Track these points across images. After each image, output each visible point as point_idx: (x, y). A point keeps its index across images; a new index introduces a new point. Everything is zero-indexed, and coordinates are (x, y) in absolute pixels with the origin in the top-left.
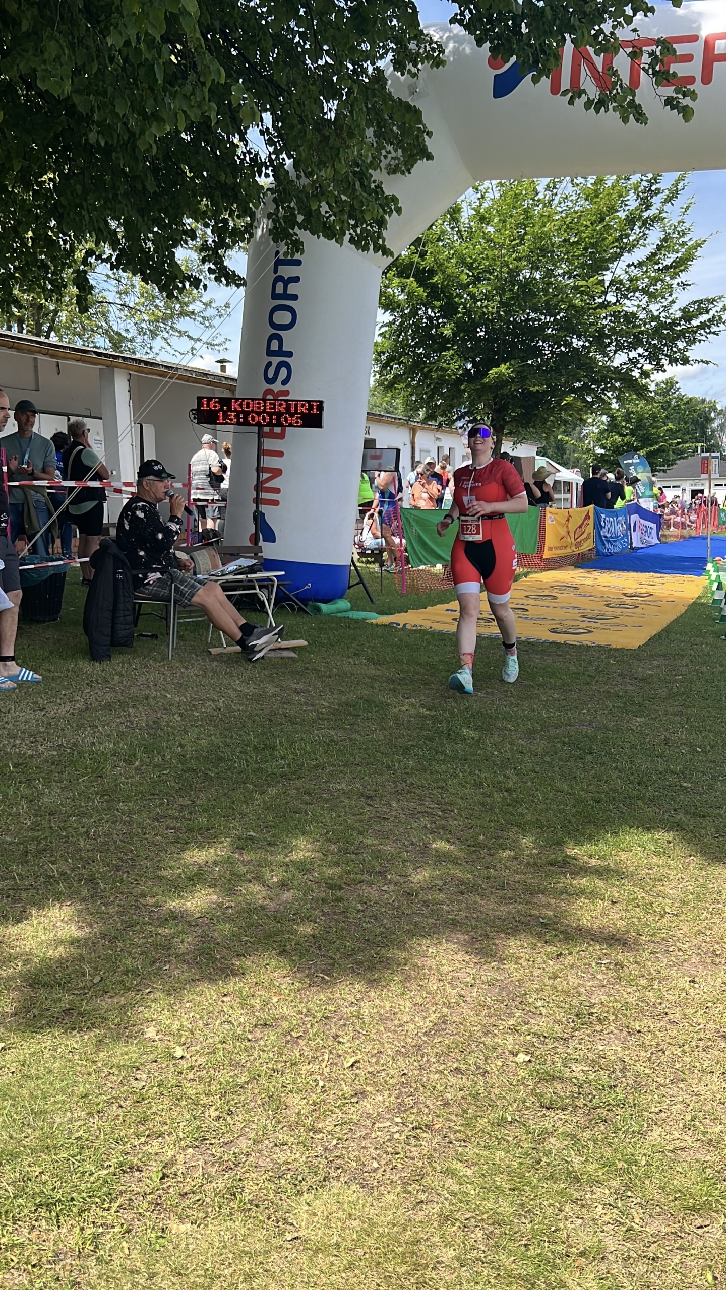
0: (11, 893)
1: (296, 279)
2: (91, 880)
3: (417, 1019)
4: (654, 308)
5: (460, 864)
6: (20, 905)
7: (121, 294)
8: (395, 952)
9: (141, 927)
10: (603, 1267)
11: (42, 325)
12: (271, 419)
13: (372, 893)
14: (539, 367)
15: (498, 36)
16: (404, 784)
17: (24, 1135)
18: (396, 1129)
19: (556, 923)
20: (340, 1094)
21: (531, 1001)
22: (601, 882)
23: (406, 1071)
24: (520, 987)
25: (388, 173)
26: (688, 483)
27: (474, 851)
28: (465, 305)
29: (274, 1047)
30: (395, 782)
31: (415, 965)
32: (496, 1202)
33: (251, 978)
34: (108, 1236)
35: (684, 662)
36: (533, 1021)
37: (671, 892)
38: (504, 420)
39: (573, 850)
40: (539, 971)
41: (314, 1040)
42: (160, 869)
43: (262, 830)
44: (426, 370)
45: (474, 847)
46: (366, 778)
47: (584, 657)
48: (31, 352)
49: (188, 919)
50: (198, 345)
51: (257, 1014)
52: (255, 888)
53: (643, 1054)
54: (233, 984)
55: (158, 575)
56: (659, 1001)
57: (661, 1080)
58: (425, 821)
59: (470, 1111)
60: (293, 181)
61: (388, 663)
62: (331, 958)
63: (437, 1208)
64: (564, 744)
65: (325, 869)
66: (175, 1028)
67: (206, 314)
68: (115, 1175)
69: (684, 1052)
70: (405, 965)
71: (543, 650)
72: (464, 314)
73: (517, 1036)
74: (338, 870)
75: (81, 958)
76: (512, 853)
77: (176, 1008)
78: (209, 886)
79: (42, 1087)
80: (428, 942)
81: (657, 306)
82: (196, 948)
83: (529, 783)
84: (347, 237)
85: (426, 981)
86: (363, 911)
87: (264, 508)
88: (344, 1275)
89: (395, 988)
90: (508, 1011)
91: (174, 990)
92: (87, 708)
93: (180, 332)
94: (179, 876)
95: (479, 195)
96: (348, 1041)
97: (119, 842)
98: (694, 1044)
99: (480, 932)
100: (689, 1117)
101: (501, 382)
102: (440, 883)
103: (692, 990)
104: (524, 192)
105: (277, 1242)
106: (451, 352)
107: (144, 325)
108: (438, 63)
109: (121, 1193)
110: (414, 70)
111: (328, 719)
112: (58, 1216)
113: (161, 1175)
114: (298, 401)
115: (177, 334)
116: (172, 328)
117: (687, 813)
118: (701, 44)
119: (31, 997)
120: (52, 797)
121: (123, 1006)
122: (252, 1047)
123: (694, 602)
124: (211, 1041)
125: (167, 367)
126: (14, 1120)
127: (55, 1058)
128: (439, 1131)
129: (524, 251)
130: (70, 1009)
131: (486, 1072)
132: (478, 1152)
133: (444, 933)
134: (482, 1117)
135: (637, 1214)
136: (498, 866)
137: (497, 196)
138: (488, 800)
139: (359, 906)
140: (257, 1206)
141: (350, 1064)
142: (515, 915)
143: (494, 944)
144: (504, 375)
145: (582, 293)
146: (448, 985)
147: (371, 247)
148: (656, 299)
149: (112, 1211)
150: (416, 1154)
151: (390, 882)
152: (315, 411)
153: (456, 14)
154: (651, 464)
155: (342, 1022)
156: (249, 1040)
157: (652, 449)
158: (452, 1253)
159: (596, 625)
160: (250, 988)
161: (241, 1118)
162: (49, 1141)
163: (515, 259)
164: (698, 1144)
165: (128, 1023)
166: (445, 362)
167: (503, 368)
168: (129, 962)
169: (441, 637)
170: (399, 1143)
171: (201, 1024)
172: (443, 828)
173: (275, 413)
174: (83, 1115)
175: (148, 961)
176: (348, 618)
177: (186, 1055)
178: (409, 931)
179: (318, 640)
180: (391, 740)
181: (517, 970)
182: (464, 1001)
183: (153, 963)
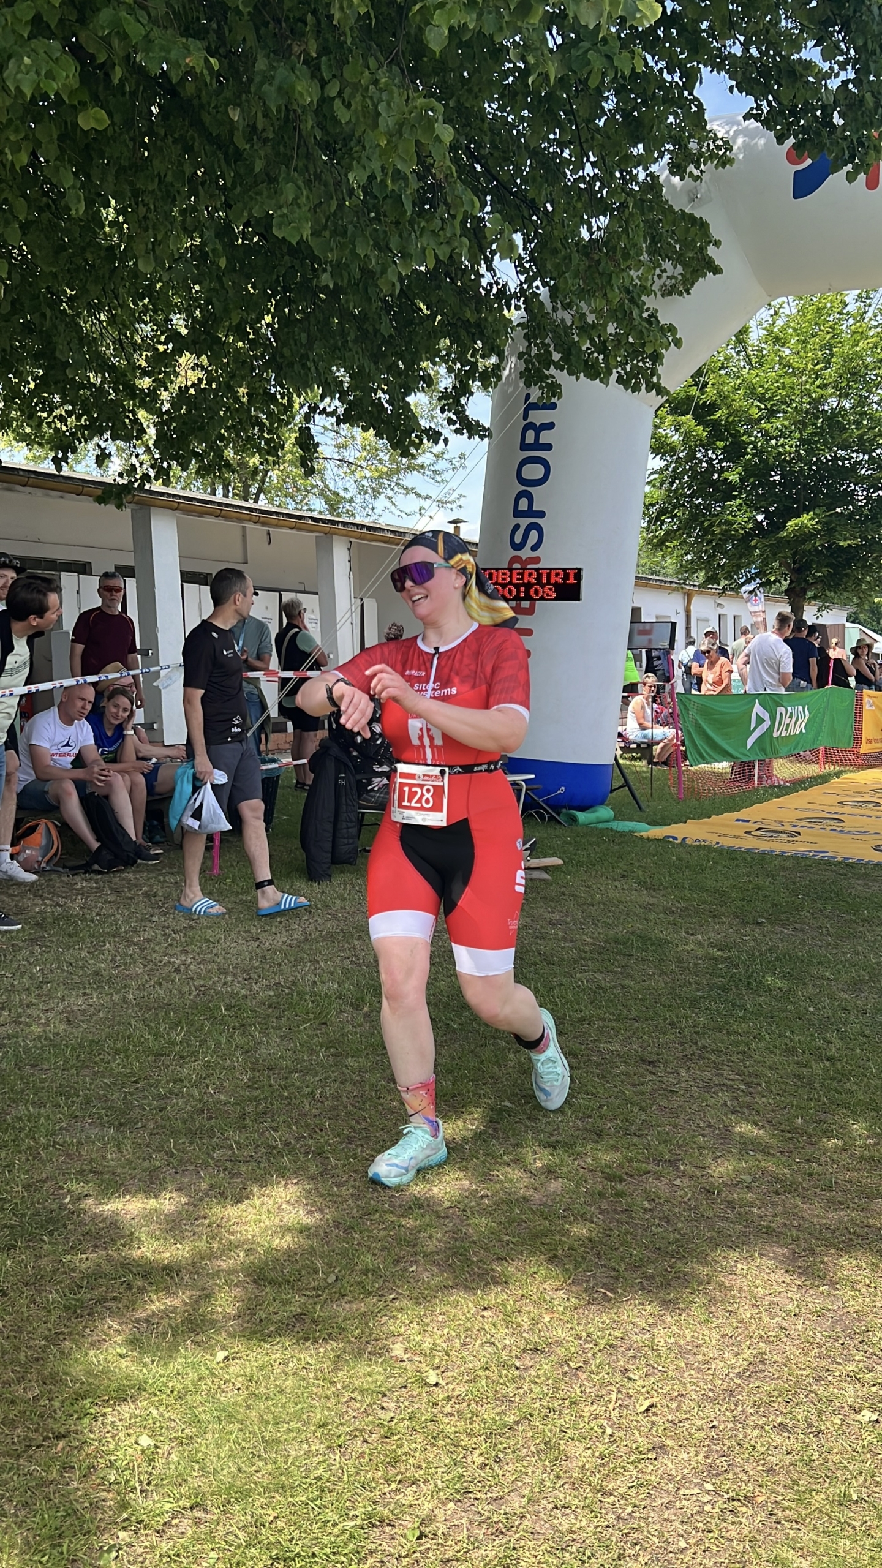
0: (229, 1165)
1: (551, 426)
2: (320, 1153)
3: (727, 1355)
5: (774, 1155)
6: (239, 1180)
7: (339, 448)
8: (695, 1266)
9: (381, 1216)
11: (250, 486)
12: (518, 592)
13: (662, 1188)
14: (851, 516)
15: (804, 130)
16: (694, 1047)
17: (254, 1468)
18: (707, 1498)
20: (634, 1446)
21: (875, 1340)
23: (716, 1423)
24: (859, 1321)
25: (663, 295)
27: (790, 1139)
28: (755, 443)
29: (548, 1379)
30: (682, 1044)
31: (721, 1285)
33: (516, 1290)
36: (878, 1368)
38: (806, 581)
41: (598, 1373)
43: (520, 1100)
44: (706, 524)
45: (790, 1133)
46: (645, 1037)
48: (239, 520)
49: (436, 1208)
50: (426, 504)
51: (525, 1335)
52: (515, 1174)
54: (494, 1295)
55: (385, 780)
58: (724, 1097)
59: (801, 1482)
60: (548, 313)
61: (665, 888)
62: (614, 1269)
65: (600, 1153)
66: (427, 1345)
67: (437, 467)
68: (363, 1528)
70: (708, 1283)
71: (865, 874)
72: (754, 455)
73: (858, 1386)
74: (618, 1156)
75: (312, 1251)
76: (840, 1143)
77: (427, 1321)
78: (459, 1168)
79: (273, 1409)
80: (737, 1254)
82: (448, 1245)
83: (858, 1051)
84: (614, 376)
85: (736, 1306)
86: (651, 1210)
89: (697, 1312)
90: (845, 1352)
91: (423, 1299)
92: (306, 940)
93: (407, 489)
95: (772, 312)
96: (641, 1378)
97: (350, 1108)
99: (803, 1245)
101: (803, 536)
102: (748, 1179)
104: (829, 305)
106: (738, 501)
107: (365, 483)
108: (724, 162)
109: (371, 1552)
110: (696, 172)
111: (592, 960)
113: (417, 1534)
114: (551, 569)
115: (403, 491)
116: (397, 484)
119: (256, 1297)
120: (271, 1048)
121: (364, 1315)
122: (522, 1378)
124: (471, 1365)
125: (393, 532)
126: (243, 1449)
127: (286, 1374)
128: (762, 1505)
129: (830, 376)
130: (301, 1314)
131: (820, 1431)
132: (814, 1538)
133: (756, 1244)
134: (818, 1492)
136: (823, 1159)
137: (794, 311)
138: (805, 1071)
139: (646, 1204)
141: (644, 1408)
142: (849, 1225)
143: (822, 1262)
144: (806, 527)
146: (765, 1313)
147: (643, 387)
150: (734, 1534)
151: (684, 1174)
152: (572, 581)
153: (752, 109)
155: (631, 1353)
156: (518, 1369)
160: (515, 1301)
161: (511, 1467)
162: (283, 1478)
163: (818, 387)
165: (370, 1335)
166: (730, 514)
167: (805, 518)
168: (368, 1259)
169: (731, 855)
170: (712, 1517)
171: (457, 1343)
172: (748, 1107)
173: (523, 585)
174: (322, 1448)
175: (390, 1260)
176: (612, 830)
177: (441, 1381)
178: (711, 1239)
179: (576, 858)
180: (674, 989)
181: (854, 1298)
182: (787, 1336)
183: (397, 1262)
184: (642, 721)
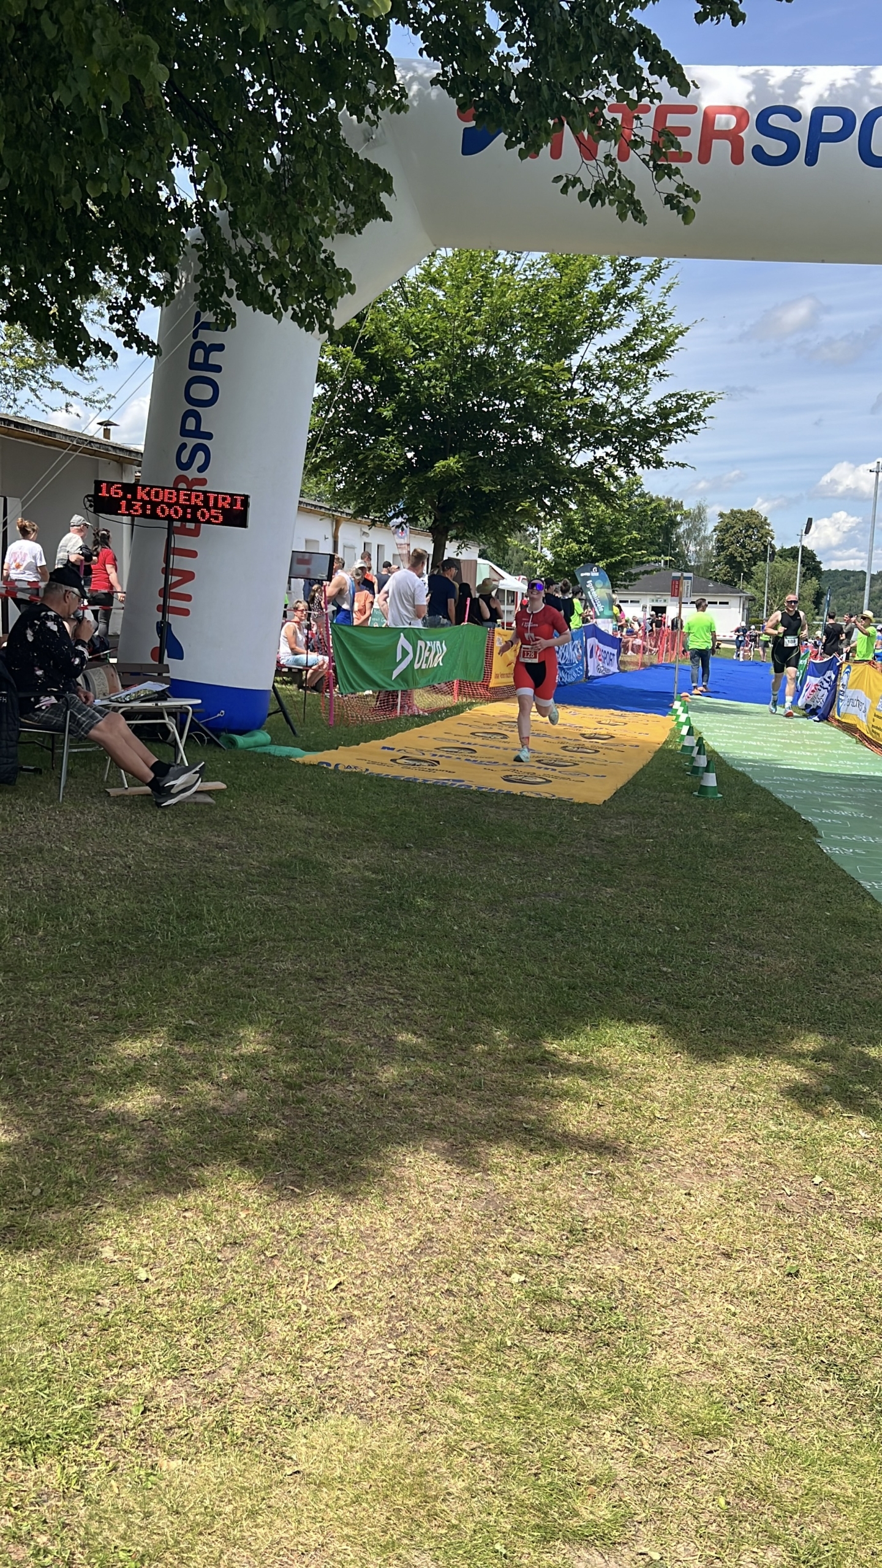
1: (220, 348)
2: (11, 1075)
3: (400, 1236)
4: (626, 400)
5: (431, 1060)
8: (369, 1161)
9: (79, 1132)
10: (615, 1495)
12: (185, 513)
13: (336, 1093)
14: (492, 461)
15: (484, 102)
16: (357, 965)
18: (389, 1356)
19: (541, 1129)
20: (327, 1318)
21: (521, 1215)
22: (584, 1082)
23: (394, 1294)
24: (508, 1200)
25: (337, 235)
26: (649, 598)
27: (445, 1045)
28: (408, 381)
29: (248, 1268)
30: (346, 962)
31: (393, 1176)
32: (502, 1430)
33: (213, 1191)
34: (93, 1475)
35: (655, 822)
36: (524, 1238)
37: (659, 1094)
38: (449, 521)
39: (551, 1046)
40: (527, 1183)
41: (291, 1260)
42: (91, 1063)
43: (202, 1018)
44: (359, 456)
45: (444, 1041)
46: (313, 956)
47: (543, 813)
49: (131, 1122)
50: (73, 400)
51: (224, 1231)
52: (203, 1086)
53: (642, 1273)
54: (194, 1198)
55: (53, 700)
56: (654, 1216)
57: (662, 1301)
58: (386, 1009)
59: (466, 1336)
60: (226, 239)
61: (322, 813)
62: (300, 1168)
63: (441, 1438)
64: (530, 918)
65: (280, 1065)
66: (135, 1244)
68: (91, 1409)
69: (684, 1271)
70: (382, 1175)
71: (497, 803)
72: (407, 393)
73: (509, 1254)
74: (295, 1066)
75: (15, 1167)
76: (486, 1048)
77: (133, 1225)
78: (150, 1084)
80: (405, 1149)
81: (629, 398)
82: (146, 1156)
83: (497, 965)
84: (289, 313)
85: (406, 1194)
86: (329, 1114)
87: (171, 618)
88: (351, 1509)
89: (374, 1202)
90: (497, 1227)
91: (129, 1205)
93: (52, 383)
94: (113, 1071)
96: (329, 1260)
97: (36, 1030)
98: (693, 1262)
99: (460, 1139)
100: (692, 1340)
101: (449, 477)
102: (411, 1082)
103: (688, 1204)
105: (278, 1476)
106: (391, 437)
107: (7, 372)
108: (400, 108)
109: (101, 1429)
110: (373, 117)
111: (259, 882)
112: (34, 1454)
113: (142, 1409)
114: (218, 493)
115: (49, 385)
116: (43, 377)
117: (669, 1003)
118: (699, 117)
121: (71, 1223)
122: (224, 1268)
123: (661, 749)
124: (177, 1261)
125: (42, 431)
127: (3, 1281)
128: (433, 1357)
129: (480, 324)
130: (11, 1226)
131: (480, 1293)
132: (478, 1379)
133: (420, 1140)
134: (480, 1342)
135: (646, 1439)
136: (472, 1063)
137: (450, 256)
138: (454, 984)
139: (324, 1109)
140: (251, 1440)
141: (333, 1286)
142: (496, 1120)
143: (476, 1152)
144: (452, 469)
145: (545, 379)
146: (430, 1199)
148: (628, 389)
149: (93, 1448)
150: (413, 1382)
151: (356, 1080)
152: (238, 507)
154: (612, 579)
155: (319, 1240)
156: (219, 1261)
157: (613, 560)
158: (461, 1484)
159: (556, 773)
160: (213, 1202)
161: (220, 1346)
162: (11, 1373)
163: (469, 333)
164: (703, 1368)
165: (80, 1241)
166: (383, 450)
167: (452, 461)
168: (71, 1172)
169: (380, 782)
170: (395, 1371)
171: (163, 1242)
172: (407, 1018)
173: (190, 506)
174: (45, 1344)
175: (92, 1171)
176: (270, 754)
177: (151, 1277)
178: (382, 1137)
179: (238, 782)
180: (335, 910)
181: (503, 1181)
182: (449, 1217)
183: (98, 1173)
184: (294, 646)
